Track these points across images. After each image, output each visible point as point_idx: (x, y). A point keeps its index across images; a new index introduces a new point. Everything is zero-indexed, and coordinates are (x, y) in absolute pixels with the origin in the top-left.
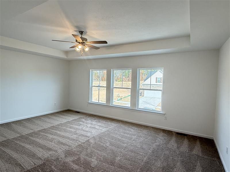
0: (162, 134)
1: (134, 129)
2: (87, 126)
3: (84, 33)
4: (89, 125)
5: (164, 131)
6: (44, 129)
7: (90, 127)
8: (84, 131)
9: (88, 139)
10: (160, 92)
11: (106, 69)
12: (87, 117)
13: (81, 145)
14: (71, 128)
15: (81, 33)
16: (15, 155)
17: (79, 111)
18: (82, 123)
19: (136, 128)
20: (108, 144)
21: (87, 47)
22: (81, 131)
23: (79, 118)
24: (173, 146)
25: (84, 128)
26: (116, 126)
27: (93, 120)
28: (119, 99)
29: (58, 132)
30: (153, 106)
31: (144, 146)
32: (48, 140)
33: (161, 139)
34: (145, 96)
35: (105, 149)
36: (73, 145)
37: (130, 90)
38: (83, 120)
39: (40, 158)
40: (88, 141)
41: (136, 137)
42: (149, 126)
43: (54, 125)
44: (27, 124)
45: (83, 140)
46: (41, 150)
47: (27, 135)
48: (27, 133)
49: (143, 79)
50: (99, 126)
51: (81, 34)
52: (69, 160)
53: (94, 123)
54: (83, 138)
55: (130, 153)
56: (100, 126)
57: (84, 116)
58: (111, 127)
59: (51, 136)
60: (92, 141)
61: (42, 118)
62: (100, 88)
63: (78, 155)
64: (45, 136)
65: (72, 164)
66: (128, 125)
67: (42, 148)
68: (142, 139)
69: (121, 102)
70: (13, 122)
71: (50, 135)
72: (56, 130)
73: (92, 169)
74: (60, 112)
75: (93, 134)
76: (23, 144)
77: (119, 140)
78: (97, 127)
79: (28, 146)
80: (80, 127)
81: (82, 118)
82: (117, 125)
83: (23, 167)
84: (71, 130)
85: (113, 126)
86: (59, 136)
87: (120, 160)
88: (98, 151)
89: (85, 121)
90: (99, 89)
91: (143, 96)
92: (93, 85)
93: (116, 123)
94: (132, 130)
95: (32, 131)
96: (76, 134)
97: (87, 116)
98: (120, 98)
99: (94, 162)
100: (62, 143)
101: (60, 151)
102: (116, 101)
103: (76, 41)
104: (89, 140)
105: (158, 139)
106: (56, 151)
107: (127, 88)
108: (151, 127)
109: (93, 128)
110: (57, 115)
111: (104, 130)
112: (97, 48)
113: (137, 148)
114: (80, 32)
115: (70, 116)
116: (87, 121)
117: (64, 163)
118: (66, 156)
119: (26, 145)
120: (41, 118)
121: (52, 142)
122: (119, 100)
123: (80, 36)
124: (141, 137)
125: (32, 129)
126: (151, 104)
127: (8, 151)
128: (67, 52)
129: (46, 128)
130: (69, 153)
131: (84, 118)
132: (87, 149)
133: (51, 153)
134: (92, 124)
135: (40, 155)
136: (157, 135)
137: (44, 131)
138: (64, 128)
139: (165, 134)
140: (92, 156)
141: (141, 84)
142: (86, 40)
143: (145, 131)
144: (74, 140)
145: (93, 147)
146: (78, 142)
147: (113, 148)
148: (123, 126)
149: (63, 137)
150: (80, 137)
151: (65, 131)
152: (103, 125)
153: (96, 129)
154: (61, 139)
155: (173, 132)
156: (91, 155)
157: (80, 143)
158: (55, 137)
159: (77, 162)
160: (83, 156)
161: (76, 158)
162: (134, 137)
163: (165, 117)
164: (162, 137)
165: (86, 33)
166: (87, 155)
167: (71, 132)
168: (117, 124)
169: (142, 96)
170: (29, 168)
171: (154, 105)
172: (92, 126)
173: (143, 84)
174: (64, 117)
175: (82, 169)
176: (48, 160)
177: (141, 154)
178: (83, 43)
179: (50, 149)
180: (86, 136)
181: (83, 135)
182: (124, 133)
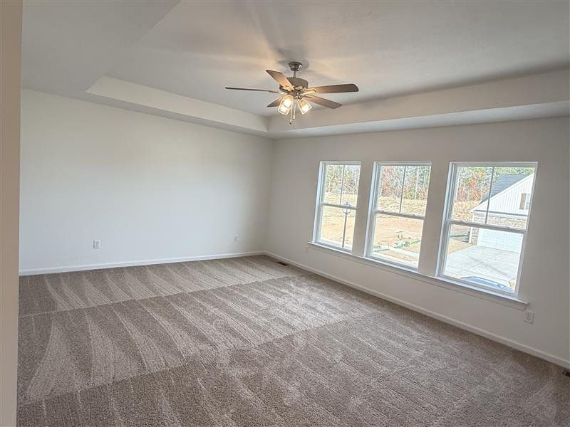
0: (509, 363)
1: (421, 332)
2: (296, 300)
3: (300, 66)
4: (302, 300)
5: (520, 356)
6: (204, 292)
7: (305, 305)
8: (287, 311)
9: (291, 332)
10: (520, 237)
11: (360, 162)
12: (304, 278)
13: (273, 345)
14: (258, 299)
15: (293, 67)
16: (137, 336)
17: (287, 262)
18: (287, 291)
19: (426, 331)
20: (338, 357)
21: (305, 103)
22: (281, 309)
23: (283, 279)
24: (541, 408)
25: (290, 305)
26: (371, 315)
27: (315, 289)
28: (400, 245)
29: (230, 304)
30: (501, 277)
31: (442, 387)
32: (205, 317)
33: (501, 378)
34: (479, 244)
35: (328, 368)
36: (256, 341)
37: (423, 221)
38: (292, 285)
39: (179, 354)
40: (290, 338)
41: (421, 354)
42: (469, 333)
43: (226, 286)
44: (174, 274)
45: (279, 332)
46: (186, 336)
47: (168, 297)
48: (168, 294)
49: (480, 195)
50: (326, 305)
51: (295, 70)
52: (237, 372)
53: (316, 295)
54: (281, 328)
55: (392, 394)
56: (328, 306)
57: (294, 276)
58: (356, 315)
59: (213, 310)
60: (300, 340)
61: (206, 266)
62: (349, 210)
63: (260, 366)
64: (202, 306)
65: (240, 384)
66: (405, 316)
67: (189, 333)
68: (438, 365)
69: (407, 253)
70: (151, 267)
71: (212, 307)
72: (226, 298)
73: (283, 409)
74: (246, 257)
75: (306, 322)
76: (156, 316)
77: (371, 352)
78: (321, 308)
79: (164, 322)
80: (281, 301)
81: (289, 279)
82: (375, 310)
83: (144, 364)
84: (258, 303)
85: (362, 311)
86: (229, 311)
87: (360, 408)
88: (308, 369)
89: (295, 287)
90: (346, 213)
91: (474, 243)
92: (325, 202)
93: (374, 305)
94: (414, 333)
95: (180, 291)
96: (267, 315)
97: (302, 276)
98: (404, 243)
99: (293, 393)
100: (231, 331)
101: (224, 347)
102: (390, 248)
103: (281, 87)
104: (293, 335)
105: (492, 375)
106: (214, 345)
107: (414, 217)
108: (476, 335)
109: (311, 308)
110: (236, 263)
111: (336, 318)
112: (334, 105)
113: (417, 387)
114: (290, 64)
115: (263, 272)
116: (299, 289)
117: (225, 377)
118: (232, 363)
119: (161, 317)
120: (203, 266)
121: (212, 324)
122: (399, 247)
123: (291, 74)
124: (436, 356)
125: (180, 288)
126: (496, 270)
127: (128, 325)
128: (268, 119)
129: (207, 288)
130: (240, 357)
131: (294, 281)
132: (283, 357)
133: (203, 346)
134: (309, 298)
135: (181, 346)
136: (491, 365)
137: (203, 294)
138: (245, 296)
139: (519, 365)
140: (291, 377)
141: (472, 211)
142: (305, 84)
143: (453, 345)
144: (259, 328)
145: (299, 357)
146: (266, 334)
147: (349, 369)
148: (390, 317)
149: (238, 317)
150: (274, 325)
151: (245, 304)
152: (336, 304)
153: (318, 312)
154: (231, 321)
155: (552, 366)
156: (289, 374)
157: (270, 339)
158: (221, 313)
159: (253, 382)
160: (269, 373)
161: (253, 373)
162: (415, 354)
163: (528, 315)
164: (509, 372)
165: (307, 66)
166: (279, 372)
167: (256, 308)
168: (374, 308)
169: (472, 244)
170: (154, 370)
171: (505, 274)
172: (310, 303)
173: (475, 209)
174: (250, 270)
175: (260, 401)
176: (193, 362)
177: (427, 405)
178: (296, 93)
179: (202, 339)
180: (289, 325)
181: (281, 321)
182: (390, 337)
